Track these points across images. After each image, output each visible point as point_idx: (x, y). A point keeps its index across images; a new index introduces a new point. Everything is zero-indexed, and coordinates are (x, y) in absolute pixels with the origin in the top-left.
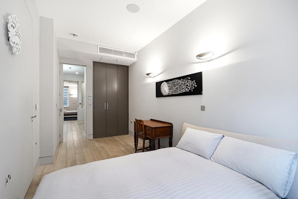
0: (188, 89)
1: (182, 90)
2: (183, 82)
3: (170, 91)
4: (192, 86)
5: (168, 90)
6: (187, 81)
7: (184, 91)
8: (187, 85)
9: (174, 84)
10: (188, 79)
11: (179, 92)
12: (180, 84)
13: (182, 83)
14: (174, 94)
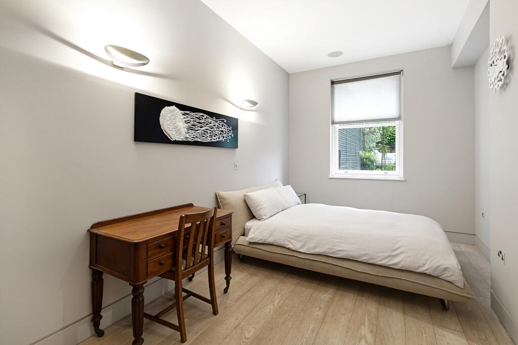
0: (223, 138)
1: (215, 136)
2: (217, 124)
3: (188, 133)
4: (228, 134)
5: (186, 131)
6: (223, 125)
7: (218, 140)
8: (222, 131)
9: (201, 121)
10: (223, 121)
11: (208, 140)
12: (211, 125)
13: (215, 125)
14: (199, 140)
